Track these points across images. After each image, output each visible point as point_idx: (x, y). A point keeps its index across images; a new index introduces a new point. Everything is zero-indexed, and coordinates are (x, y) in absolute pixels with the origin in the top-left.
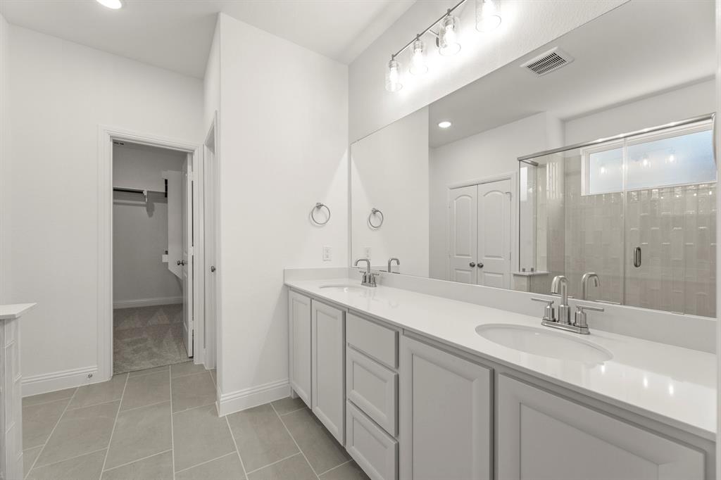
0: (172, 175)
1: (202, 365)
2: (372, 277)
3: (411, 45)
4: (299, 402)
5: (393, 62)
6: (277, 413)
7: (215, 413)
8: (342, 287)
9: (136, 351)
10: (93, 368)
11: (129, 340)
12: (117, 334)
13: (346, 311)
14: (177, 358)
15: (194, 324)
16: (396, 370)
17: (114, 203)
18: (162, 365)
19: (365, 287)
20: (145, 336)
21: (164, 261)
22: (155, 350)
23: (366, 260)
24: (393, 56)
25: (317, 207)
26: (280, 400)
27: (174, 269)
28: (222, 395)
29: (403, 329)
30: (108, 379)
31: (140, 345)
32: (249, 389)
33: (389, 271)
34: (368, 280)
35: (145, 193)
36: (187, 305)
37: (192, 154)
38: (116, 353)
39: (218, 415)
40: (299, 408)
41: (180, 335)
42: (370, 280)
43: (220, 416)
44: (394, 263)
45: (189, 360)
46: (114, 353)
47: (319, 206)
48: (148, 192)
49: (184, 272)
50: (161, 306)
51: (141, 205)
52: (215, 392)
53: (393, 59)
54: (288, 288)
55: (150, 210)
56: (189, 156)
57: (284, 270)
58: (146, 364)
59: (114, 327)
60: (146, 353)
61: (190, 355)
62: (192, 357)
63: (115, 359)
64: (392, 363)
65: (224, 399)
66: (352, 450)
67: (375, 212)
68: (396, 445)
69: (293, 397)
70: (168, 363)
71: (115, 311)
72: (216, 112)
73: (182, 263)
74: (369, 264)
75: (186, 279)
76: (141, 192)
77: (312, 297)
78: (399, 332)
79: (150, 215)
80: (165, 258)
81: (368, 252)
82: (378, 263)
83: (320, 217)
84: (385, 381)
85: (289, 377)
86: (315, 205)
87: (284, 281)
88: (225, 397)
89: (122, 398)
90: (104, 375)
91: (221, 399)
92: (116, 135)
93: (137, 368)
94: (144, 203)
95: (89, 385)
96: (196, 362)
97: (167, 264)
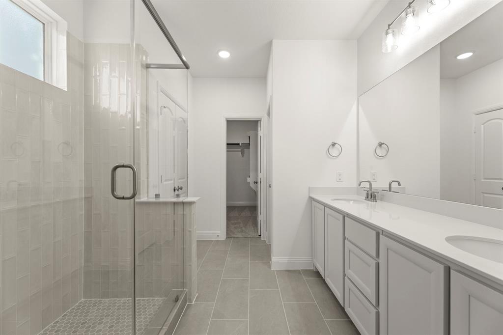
0: (251, 133)
1: (265, 241)
2: (373, 194)
3: (404, 13)
4: (317, 274)
5: (389, 30)
6: (304, 277)
7: (270, 267)
8: (349, 200)
9: (236, 228)
10: (219, 232)
11: (233, 222)
12: (228, 218)
13: (345, 216)
14: (253, 235)
15: (261, 218)
16: (377, 259)
17: (227, 151)
18: (246, 237)
19: (368, 202)
20: (240, 221)
21: (248, 181)
22: (244, 229)
23: (369, 182)
24: (389, 25)
25: (332, 145)
26: (306, 270)
27: (252, 185)
28: (273, 258)
29: (383, 231)
30: (224, 239)
31: (237, 225)
33: (390, 191)
34: (370, 197)
35: (240, 144)
36: (258, 206)
37: (260, 121)
38: (228, 227)
39: (271, 268)
40: (318, 278)
41: (255, 223)
42: (371, 196)
43: (272, 269)
44: (395, 185)
46: (227, 227)
47: (334, 145)
48: (242, 143)
49: (257, 187)
50: (247, 206)
52: (270, 256)
53: (389, 28)
54: (312, 199)
55: (243, 153)
56: (259, 122)
57: (309, 188)
58: (239, 235)
59: (227, 215)
60: (240, 230)
61: (259, 234)
62: (260, 236)
63: (227, 230)
64: (374, 254)
65: (274, 260)
66: (348, 310)
67: (381, 145)
68: (376, 312)
69: (314, 270)
70: (249, 236)
71: (227, 207)
72: (271, 96)
73: (256, 183)
74: (371, 185)
75: (257, 191)
76: (238, 144)
77: (326, 206)
78: (379, 233)
79: (243, 156)
80: (249, 180)
81: (374, 175)
82: (380, 184)
83: (334, 152)
84: (370, 266)
85: (312, 256)
86: (331, 144)
87: (309, 194)
88: (274, 259)
89: (229, 249)
90: (223, 237)
91: (273, 260)
92: (228, 117)
93: (236, 236)
94: (240, 150)
95: (217, 240)
96: (262, 239)
97: (249, 182)
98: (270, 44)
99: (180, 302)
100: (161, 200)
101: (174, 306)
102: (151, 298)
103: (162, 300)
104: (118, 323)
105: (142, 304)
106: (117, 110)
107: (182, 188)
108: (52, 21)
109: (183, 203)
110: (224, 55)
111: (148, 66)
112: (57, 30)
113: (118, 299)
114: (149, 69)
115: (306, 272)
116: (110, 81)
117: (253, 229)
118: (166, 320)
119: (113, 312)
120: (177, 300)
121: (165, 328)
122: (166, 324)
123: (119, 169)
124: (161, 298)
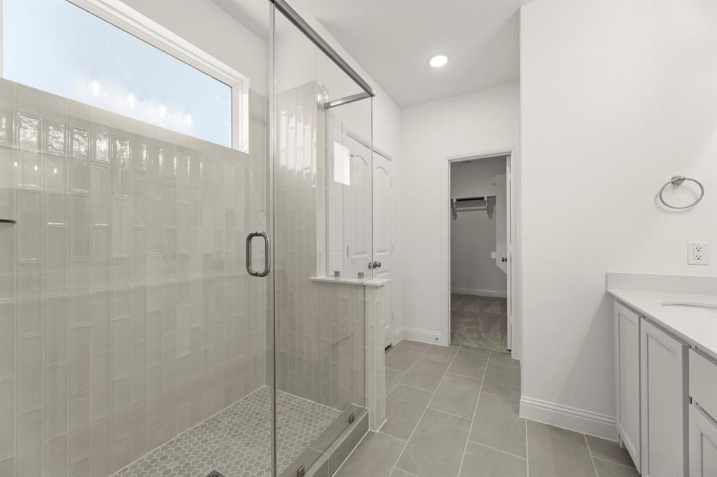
1: (517, 361)
6: (591, 452)
7: (517, 411)
9: (469, 331)
10: (438, 334)
11: (467, 320)
13: (690, 346)
18: (484, 348)
20: (479, 320)
21: (493, 257)
22: (483, 334)
25: (673, 183)
26: (599, 439)
27: (499, 264)
28: (523, 397)
30: (446, 346)
31: (473, 327)
32: (554, 404)
35: (486, 199)
37: (510, 155)
39: (518, 414)
43: (520, 417)
45: (508, 352)
47: (677, 181)
48: (488, 197)
49: (506, 267)
51: (482, 209)
54: (610, 298)
55: (490, 213)
56: (508, 158)
57: (607, 275)
58: (473, 344)
60: (475, 335)
61: (509, 348)
62: (510, 351)
65: (526, 401)
70: (490, 348)
71: (452, 295)
73: (504, 260)
76: (482, 198)
77: (642, 316)
79: (489, 216)
80: (494, 255)
85: (615, 416)
86: (669, 179)
87: (607, 287)
88: (525, 399)
89: (451, 363)
90: (445, 341)
91: (521, 400)
92: (451, 158)
93: (466, 344)
94: (484, 207)
95: (436, 345)
96: (514, 357)
97: (495, 259)
98: (517, 15)
99: (355, 424)
100: (341, 279)
101: (347, 427)
102: (328, 407)
103: (339, 413)
104: (287, 426)
105: (316, 412)
106: (293, 167)
107: (380, 264)
108: (238, 82)
109: (364, 286)
110: (439, 61)
111: (327, 106)
112: (242, 90)
113: (295, 396)
114: (330, 109)
115: (597, 443)
116: (287, 135)
117: (500, 336)
118: (332, 444)
119: (287, 411)
120: (352, 420)
121: (327, 456)
122: (329, 449)
123: (254, 238)
124: (338, 411)
